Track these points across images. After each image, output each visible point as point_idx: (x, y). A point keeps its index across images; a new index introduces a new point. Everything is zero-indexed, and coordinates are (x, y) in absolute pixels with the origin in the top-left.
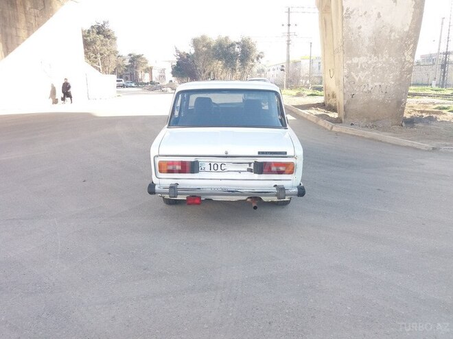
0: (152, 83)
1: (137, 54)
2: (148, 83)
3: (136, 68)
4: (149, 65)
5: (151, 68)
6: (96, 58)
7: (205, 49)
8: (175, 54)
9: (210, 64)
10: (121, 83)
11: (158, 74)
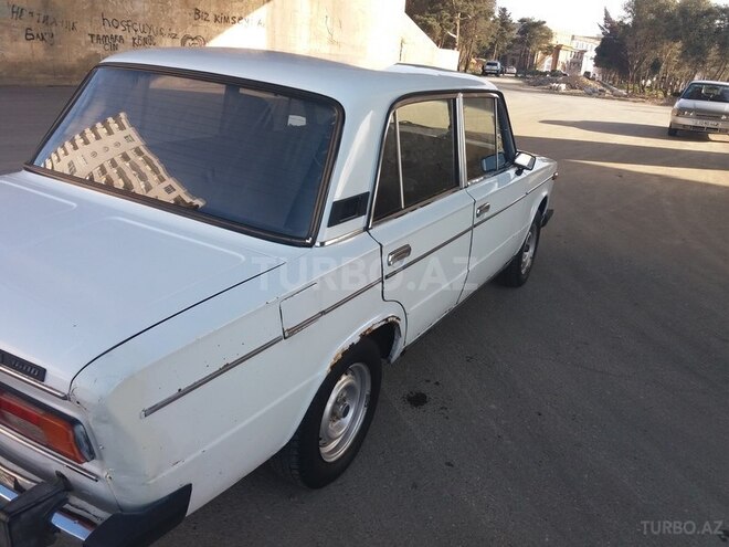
0: (554, 73)
1: (536, 20)
2: (546, 73)
3: (528, 45)
4: (554, 42)
5: (559, 48)
6: (451, 21)
7: (652, 17)
8: (602, 23)
9: (655, 48)
10: (495, 68)
11: (569, 59)
